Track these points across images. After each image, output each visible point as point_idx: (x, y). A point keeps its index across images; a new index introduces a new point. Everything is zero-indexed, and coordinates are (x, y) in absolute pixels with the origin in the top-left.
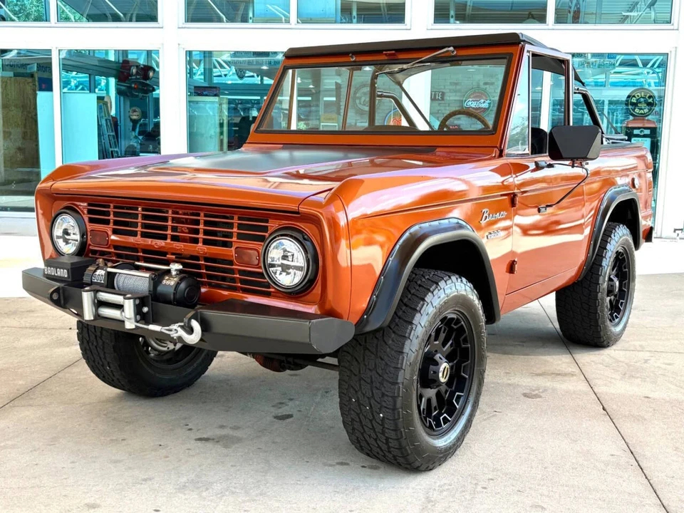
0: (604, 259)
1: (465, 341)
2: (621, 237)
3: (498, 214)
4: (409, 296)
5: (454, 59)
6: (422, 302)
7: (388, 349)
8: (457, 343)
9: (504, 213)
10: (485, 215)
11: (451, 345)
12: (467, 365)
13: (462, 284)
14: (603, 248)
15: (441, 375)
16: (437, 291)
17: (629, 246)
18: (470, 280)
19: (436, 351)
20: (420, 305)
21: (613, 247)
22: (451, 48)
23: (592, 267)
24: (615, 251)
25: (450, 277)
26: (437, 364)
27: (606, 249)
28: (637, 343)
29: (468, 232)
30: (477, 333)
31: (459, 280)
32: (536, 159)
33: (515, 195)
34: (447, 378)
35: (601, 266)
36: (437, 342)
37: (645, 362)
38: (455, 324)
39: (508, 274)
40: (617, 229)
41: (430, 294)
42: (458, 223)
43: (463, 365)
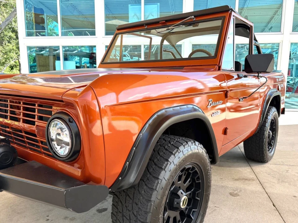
0: (267, 123)
1: (198, 178)
2: (274, 113)
3: (218, 102)
4: (159, 157)
5: (195, 22)
6: (166, 163)
7: (141, 197)
8: (193, 180)
9: (221, 102)
10: (210, 103)
11: (189, 182)
12: (199, 192)
13: (195, 146)
14: (266, 118)
15: (181, 204)
16: (177, 153)
17: (276, 117)
18: (201, 143)
19: (180, 187)
20: (165, 165)
21: (270, 117)
22: (193, 17)
23: (261, 127)
24: (271, 119)
25: (187, 143)
26: (179, 197)
27: (267, 118)
28: (280, 160)
29: (199, 113)
30: (205, 173)
31: (193, 144)
32: (238, 73)
33: (227, 92)
34: (186, 205)
35: (265, 126)
36: (180, 182)
37: (287, 172)
38: (191, 171)
39: (223, 135)
40: (272, 109)
41: (172, 156)
42: (193, 108)
43: (197, 192)
